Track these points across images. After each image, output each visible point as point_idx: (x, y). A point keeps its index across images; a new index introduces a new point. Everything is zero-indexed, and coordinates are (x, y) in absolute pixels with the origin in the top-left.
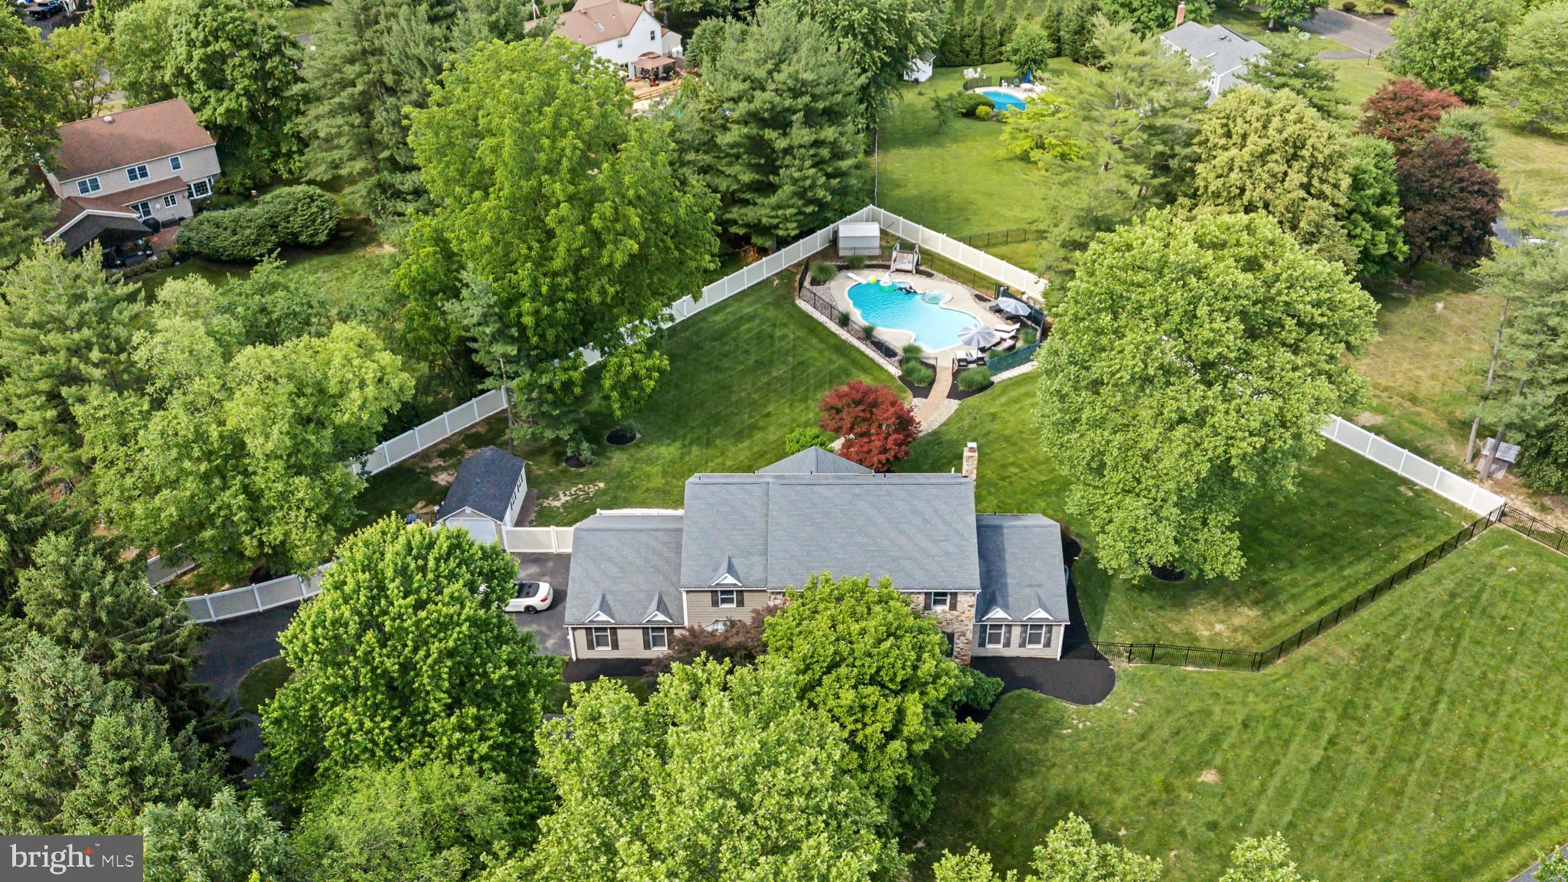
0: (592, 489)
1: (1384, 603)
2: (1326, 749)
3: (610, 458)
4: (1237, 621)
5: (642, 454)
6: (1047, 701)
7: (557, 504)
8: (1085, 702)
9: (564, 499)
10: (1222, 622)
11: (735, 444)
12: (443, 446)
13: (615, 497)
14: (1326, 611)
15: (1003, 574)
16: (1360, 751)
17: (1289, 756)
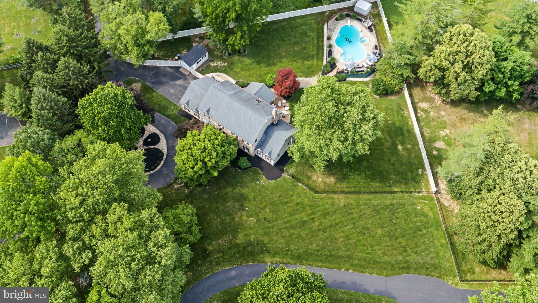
0: (223, 64)
1: (371, 196)
2: (309, 219)
3: (234, 57)
4: (327, 180)
5: (242, 59)
6: (260, 174)
7: (213, 65)
8: (267, 178)
9: (215, 64)
10: (322, 178)
11: (265, 67)
12: (202, 35)
13: (225, 70)
14: (353, 190)
15: (268, 142)
16: (317, 223)
17: (299, 216)
